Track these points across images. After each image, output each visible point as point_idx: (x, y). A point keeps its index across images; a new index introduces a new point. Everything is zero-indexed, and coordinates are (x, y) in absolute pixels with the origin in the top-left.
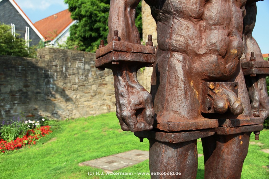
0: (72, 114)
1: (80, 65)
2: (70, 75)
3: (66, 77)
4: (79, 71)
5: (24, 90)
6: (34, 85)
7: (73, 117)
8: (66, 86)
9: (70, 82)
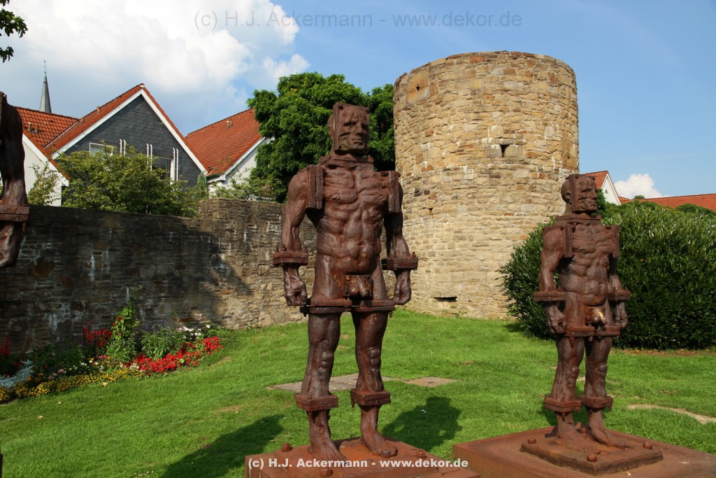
0: (258, 318)
1: (274, 227)
2: (255, 247)
3: (248, 250)
4: (271, 240)
5: (177, 273)
6: (192, 265)
7: (260, 323)
8: (247, 268)
9: (255, 260)
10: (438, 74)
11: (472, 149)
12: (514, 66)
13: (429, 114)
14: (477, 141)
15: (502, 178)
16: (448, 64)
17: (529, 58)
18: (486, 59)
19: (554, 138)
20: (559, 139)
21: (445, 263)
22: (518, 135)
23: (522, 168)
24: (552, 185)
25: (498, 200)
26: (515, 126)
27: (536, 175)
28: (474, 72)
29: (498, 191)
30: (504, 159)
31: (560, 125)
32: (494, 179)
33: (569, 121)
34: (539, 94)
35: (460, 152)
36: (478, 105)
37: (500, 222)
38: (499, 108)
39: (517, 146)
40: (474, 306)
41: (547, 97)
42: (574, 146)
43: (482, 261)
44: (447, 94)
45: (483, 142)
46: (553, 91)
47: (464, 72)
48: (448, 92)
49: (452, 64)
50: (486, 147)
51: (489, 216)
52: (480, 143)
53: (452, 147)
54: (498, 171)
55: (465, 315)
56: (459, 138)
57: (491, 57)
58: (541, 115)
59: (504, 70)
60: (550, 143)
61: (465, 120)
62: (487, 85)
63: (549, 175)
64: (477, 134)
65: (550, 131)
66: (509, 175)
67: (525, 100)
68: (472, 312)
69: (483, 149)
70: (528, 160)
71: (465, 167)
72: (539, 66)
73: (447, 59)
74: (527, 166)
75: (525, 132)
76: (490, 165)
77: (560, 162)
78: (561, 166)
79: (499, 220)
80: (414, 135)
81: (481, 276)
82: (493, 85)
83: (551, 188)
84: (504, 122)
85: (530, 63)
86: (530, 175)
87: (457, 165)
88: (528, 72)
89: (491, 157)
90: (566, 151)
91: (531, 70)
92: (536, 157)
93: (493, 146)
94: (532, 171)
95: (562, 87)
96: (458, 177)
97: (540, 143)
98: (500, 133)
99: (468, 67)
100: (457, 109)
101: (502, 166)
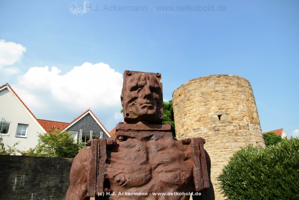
10: (187, 88)
11: (204, 119)
12: (219, 80)
13: (185, 106)
14: (206, 115)
15: (220, 131)
16: (190, 83)
17: (225, 77)
18: (206, 79)
19: (244, 110)
20: (246, 110)
22: (226, 110)
23: (229, 125)
24: (246, 132)
25: (220, 142)
26: (223, 106)
27: (237, 128)
28: (201, 85)
29: (219, 137)
30: (220, 122)
31: (246, 104)
32: (216, 132)
33: (250, 102)
34: (233, 91)
35: (199, 120)
36: (205, 99)
37: (222, 152)
38: (215, 99)
39: (226, 115)
41: (237, 92)
42: (255, 113)
43: (216, 173)
45: (209, 115)
46: (239, 89)
47: (197, 86)
48: (191, 95)
49: (192, 83)
50: (211, 117)
51: (216, 150)
52: (208, 116)
53: (196, 119)
54: (218, 127)
56: (198, 114)
57: (208, 78)
58: (235, 100)
59: (215, 83)
60: (242, 112)
61: (200, 106)
62: (208, 90)
63: (244, 128)
64: (206, 112)
65: (241, 107)
66: (223, 129)
67: (226, 94)
69: (210, 118)
70: (232, 121)
71: (202, 128)
72: (230, 79)
73: (190, 81)
74: (232, 124)
75: (229, 108)
76: (214, 125)
77: (249, 121)
78: (249, 123)
79: (221, 151)
80: (180, 116)
82: (211, 89)
83: (246, 133)
84: (218, 105)
85: (226, 79)
86: (234, 128)
87: (198, 127)
88: (226, 82)
89: (214, 122)
90: (251, 116)
91: (227, 81)
92: (236, 119)
93: (214, 116)
94: (235, 126)
95: (244, 88)
96: (200, 132)
97: (236, 113)
99: (199, 83)
100: (196, 102)
101: (219, 125)
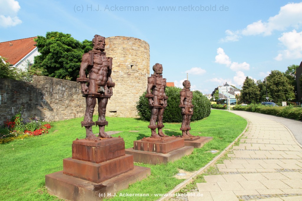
0: (54, 118)
2: (54, 94)
3: (52, 95)
5: (29, 102)
7: (55, 120)
10: (112, 41)
11: (122, 66)
12: (135, 42)
13: (109, 53)
14: (124, 63)
15: (131, 75)
17: (139, 40)
18: (127, 39)
20: (146, 65)
21: (113, 100)
22: (136, 63)
23: (136, 73)
25: (130, 82)
26: (135, 60)
28: (124, 42)
30: (131, 70)
31: (146, 61)
32: (129, 75)
33: (148, 60)
34: (142, 51)
35: (119, 66)
36: (125, 52)
37: (130, 88)
38: (131, 54)
39: (135, 66)
40: (122, 114)
41: (144, 52)
43: (125, 100)
44: (115, 48)
47: (121, 42)
48: (116, 47)
49: (117, 39)
51: (127, 87)
52: (125, 64)
55: (119, 117)
57: (129, 38)
58: (142, 58)
59: (132, 43)
60: (144, 66)
61: (120, 57)
62: (127, 47)
63: (144, 75)
64: (124, 61)
65: (144, 62)
66: (133, 75)
67: (138, 53)
68: (122, 116)
69: (126, 66)
70: (138, 71)
71: (120, 71)
72: (142, 43)
73: (115, 37)
75: (138, 62)
76: (128, 71)
77: (146, 72)
81: (124, 104)
82: (129, 47)
83: (144, 79)
84: (132, 59)
85: (140, 42)
86: (139, 75)
87: (118, 70)
88: (139, 44)
89: (128, 69)
90: (148, 69)
91: (140, 44)
92: (141, 70)
93: (129, 66)
94: (139, 74)
95: (147, 50)
96: (118, 74)
97: (141, 66)
98: (131, 62)
99: (122, 40)
100: (118, 53)
101: (131, 72)
